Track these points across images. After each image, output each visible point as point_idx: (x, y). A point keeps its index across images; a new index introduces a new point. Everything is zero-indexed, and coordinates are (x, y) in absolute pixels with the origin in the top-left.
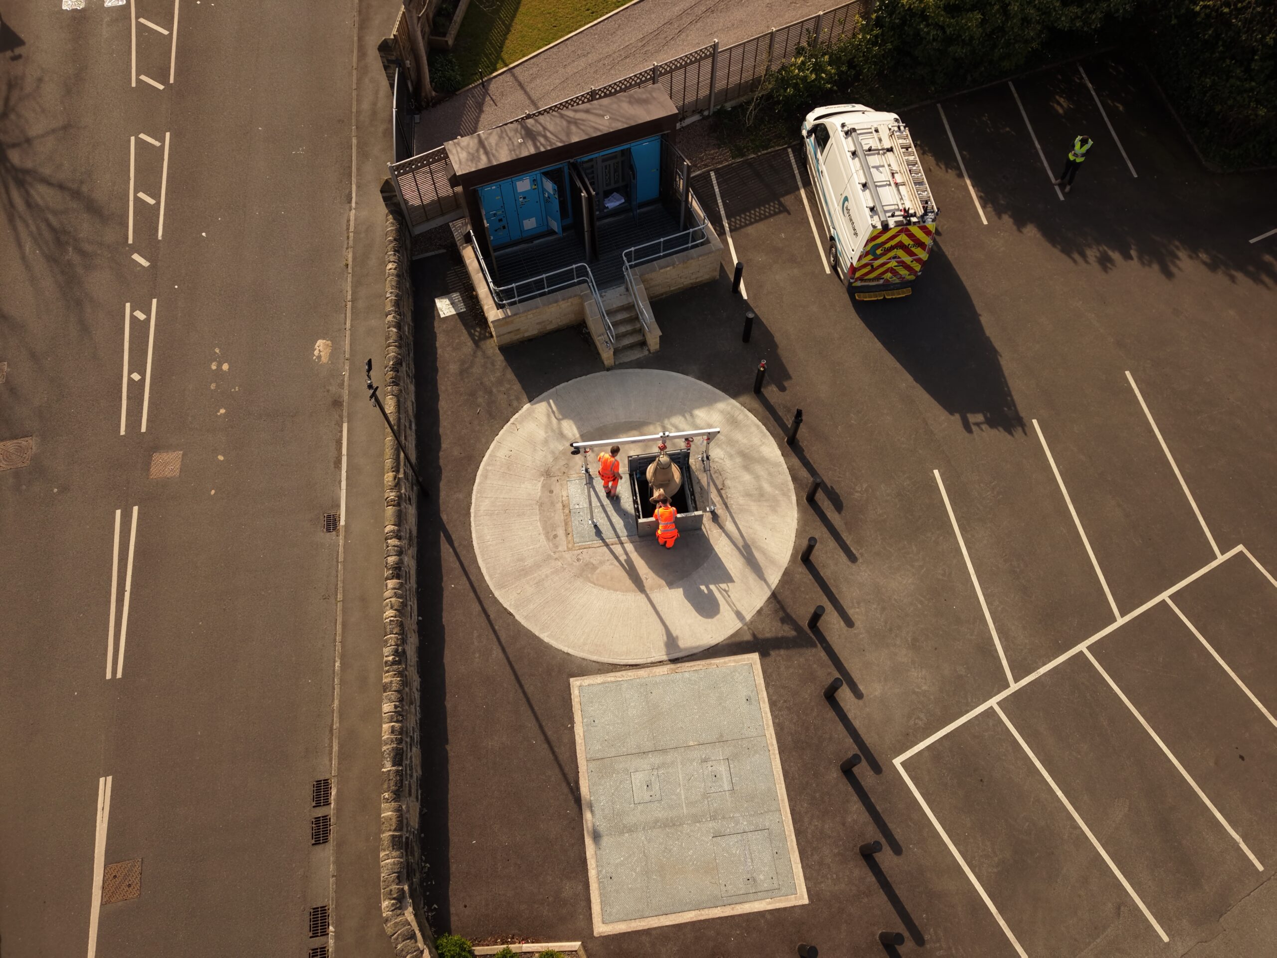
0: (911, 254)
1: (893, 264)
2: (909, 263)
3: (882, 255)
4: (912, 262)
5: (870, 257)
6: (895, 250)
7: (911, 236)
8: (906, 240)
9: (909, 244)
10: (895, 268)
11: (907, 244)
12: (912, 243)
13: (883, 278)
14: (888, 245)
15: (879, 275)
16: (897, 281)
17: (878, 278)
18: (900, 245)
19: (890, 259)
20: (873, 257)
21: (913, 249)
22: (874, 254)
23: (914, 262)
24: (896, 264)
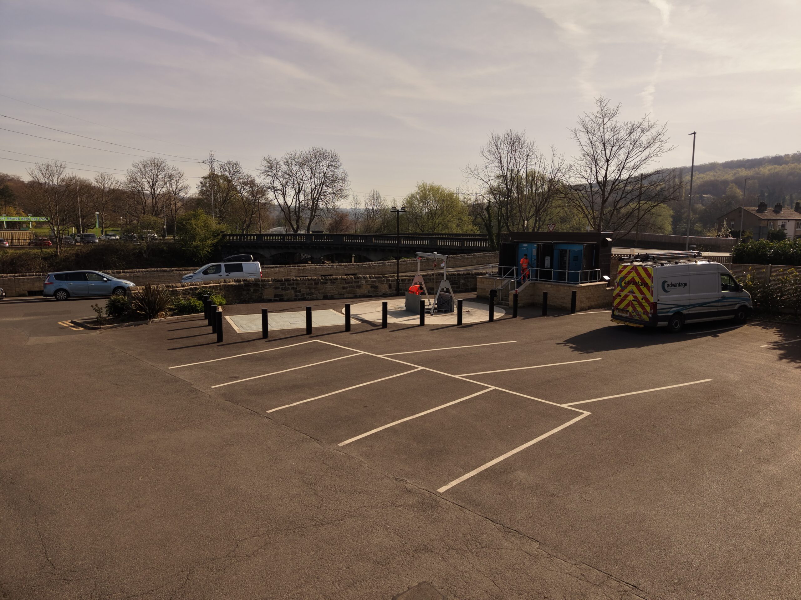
0: (642, 293)
1: (631, 298)
2: (641, 300)
3: (625, 287)
4: (642, 299)
5: (619, 288)
6: (631, 285)
7: (638, 274)
8: (637, 279)
9: (638, 282)
10: (633, 302)
11: (637, 281)
12: (640, 281)
13: (628, 311)
14: (627, 280)
15: (625, 306)
16: (637, 318)
17: (625, 310)
18: (633, 281)
19: (629, 292)
20: (620, 289)
21: (641, 287)
22: (621, 286)
23: (644, 301)
24: (632, 298)
